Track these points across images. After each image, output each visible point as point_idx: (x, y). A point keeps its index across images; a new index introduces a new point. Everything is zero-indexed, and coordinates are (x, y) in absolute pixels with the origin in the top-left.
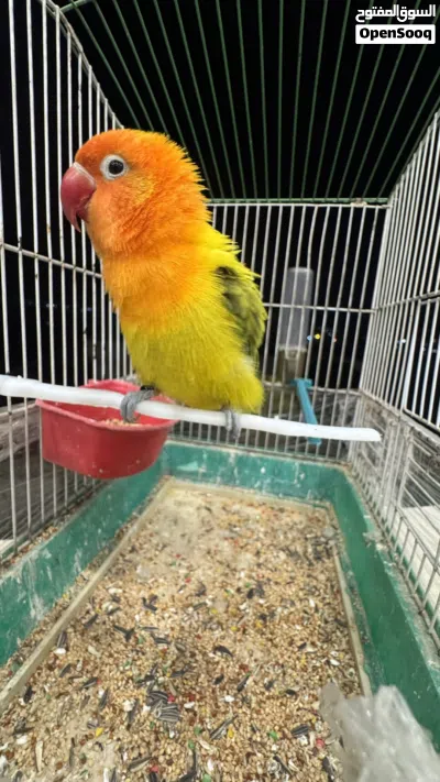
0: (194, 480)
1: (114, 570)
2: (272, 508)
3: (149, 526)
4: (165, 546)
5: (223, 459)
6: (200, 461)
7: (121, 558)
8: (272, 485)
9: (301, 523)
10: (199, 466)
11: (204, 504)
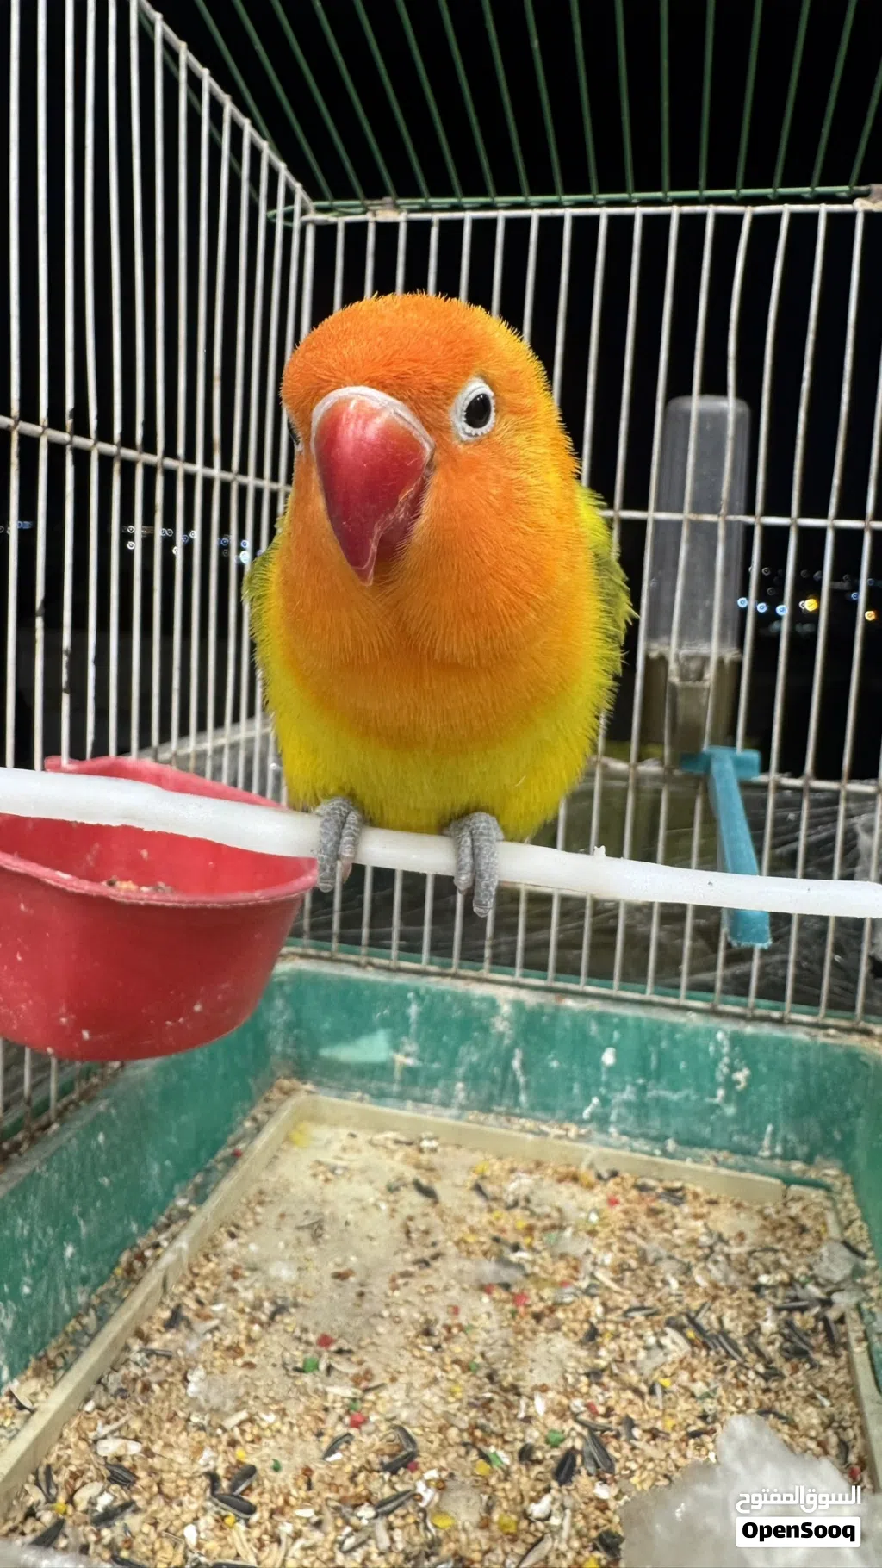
0: (380, 1096)
1: (114, 1382)
2: (642, 1188)
3: (230, 1245)
4: (280, 1310)
5: (474, 1021)
6: (397, 1027)
7: (136, 1345)
8: (641, 1108)
9: (741, 1236)
10: (396, 1048)
11: (411, 1174)
